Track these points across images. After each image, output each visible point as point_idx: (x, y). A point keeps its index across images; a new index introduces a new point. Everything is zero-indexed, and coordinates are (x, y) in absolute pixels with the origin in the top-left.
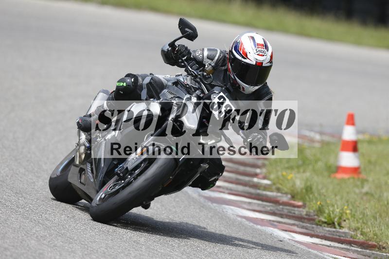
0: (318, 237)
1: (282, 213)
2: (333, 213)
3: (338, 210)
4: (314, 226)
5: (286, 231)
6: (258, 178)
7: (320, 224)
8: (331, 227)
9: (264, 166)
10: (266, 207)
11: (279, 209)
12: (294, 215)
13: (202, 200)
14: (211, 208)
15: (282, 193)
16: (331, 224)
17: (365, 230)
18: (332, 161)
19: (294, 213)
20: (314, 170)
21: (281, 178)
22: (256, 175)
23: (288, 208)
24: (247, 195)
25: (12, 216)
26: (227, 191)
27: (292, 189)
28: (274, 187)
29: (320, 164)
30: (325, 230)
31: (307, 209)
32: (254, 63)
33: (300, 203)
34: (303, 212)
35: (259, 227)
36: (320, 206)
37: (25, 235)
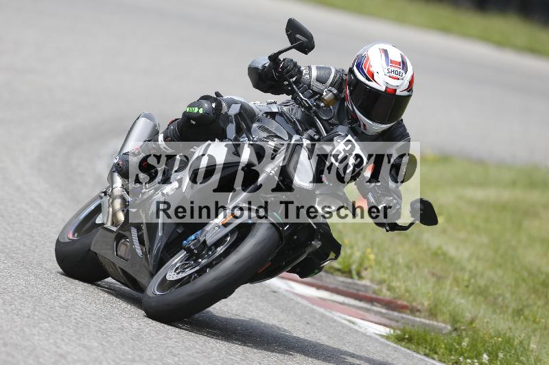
0: (326, 289)
3: (358, 254)
8: (346, 277)
16: (347, 273)
17: (394, 284)
30: (338, 281)
32: (383, 89)
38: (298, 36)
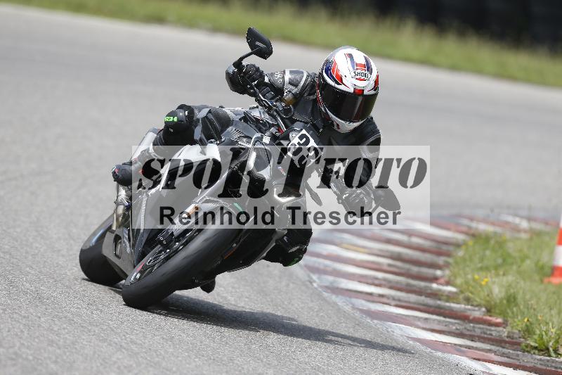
1: (473, 333)
2: (546, 334)
3: (553, 330)
4: (519, 353)
5: (479, 360)
6: (438, 284)
7: (529, 349)
8: (543, 355)
9: (447, 265)
10: (451, 326)
11: (469, 328)
12: (490, 337)
13: (358, 314)
14: (370, 327)
15: (472, 305)
16: (544, 350)
18: (545, 258)
19: (491, 335)
20: (519, 273)
21: (471, 282)
22: (435, 279)
23: (481, 326)
24: (421, 307)
25: (83, 337)
26: (393, 303)
27: (488, 298)
28: (461, 296)
29: (528, 264)
30: (535, 359)
31: (509, 328)
32: (351, 90)
33: (499, 320)
34: (504, 332)
35: (439, 354)
36: (528, 323)
37: (101, 364)
38: (257, 43)
